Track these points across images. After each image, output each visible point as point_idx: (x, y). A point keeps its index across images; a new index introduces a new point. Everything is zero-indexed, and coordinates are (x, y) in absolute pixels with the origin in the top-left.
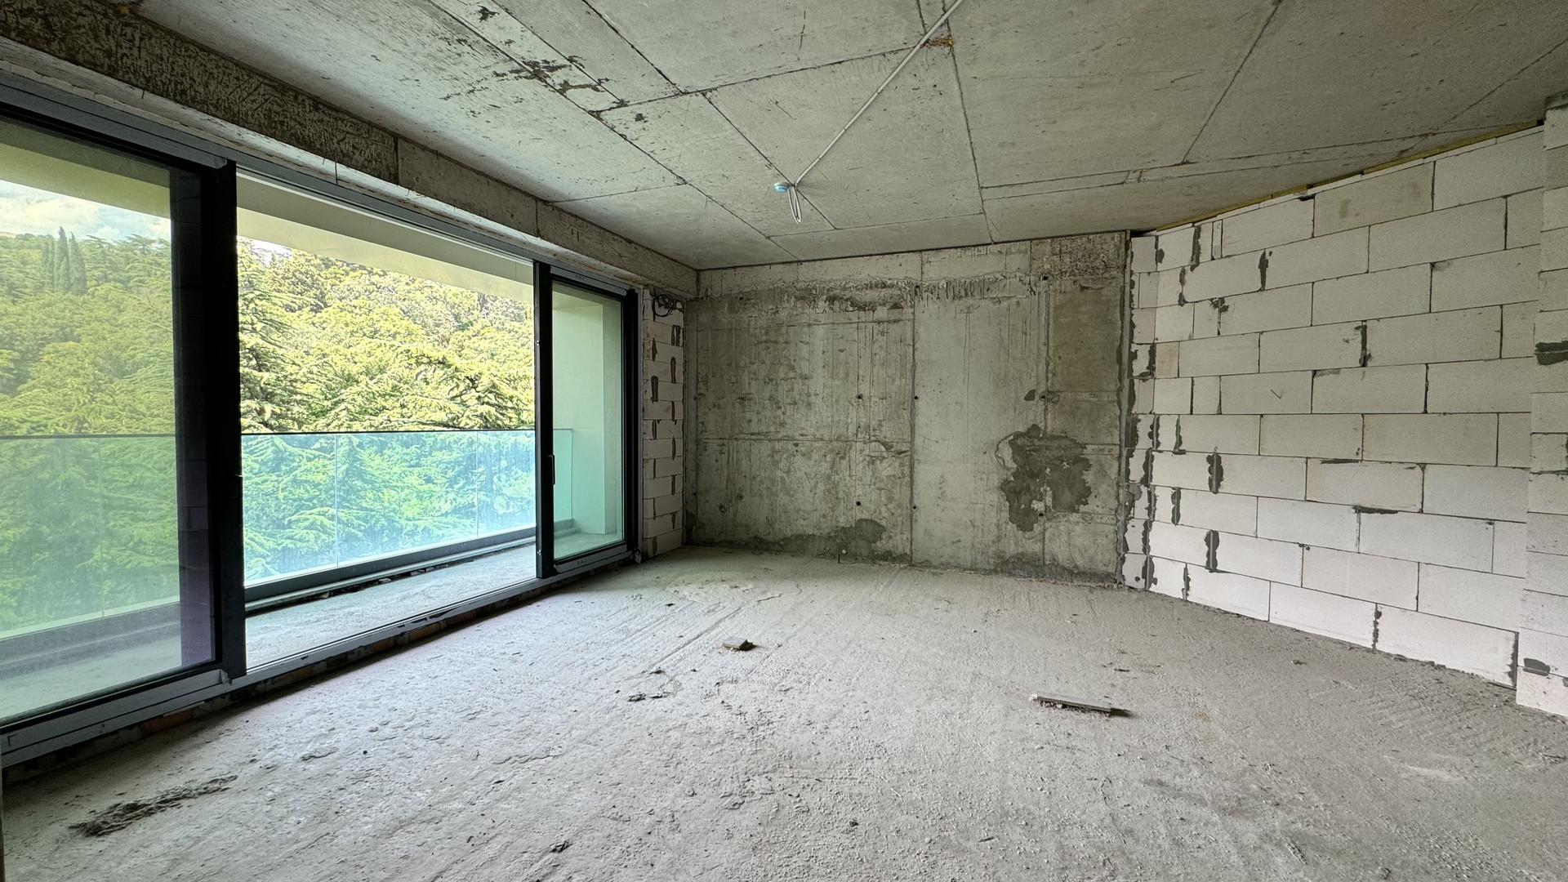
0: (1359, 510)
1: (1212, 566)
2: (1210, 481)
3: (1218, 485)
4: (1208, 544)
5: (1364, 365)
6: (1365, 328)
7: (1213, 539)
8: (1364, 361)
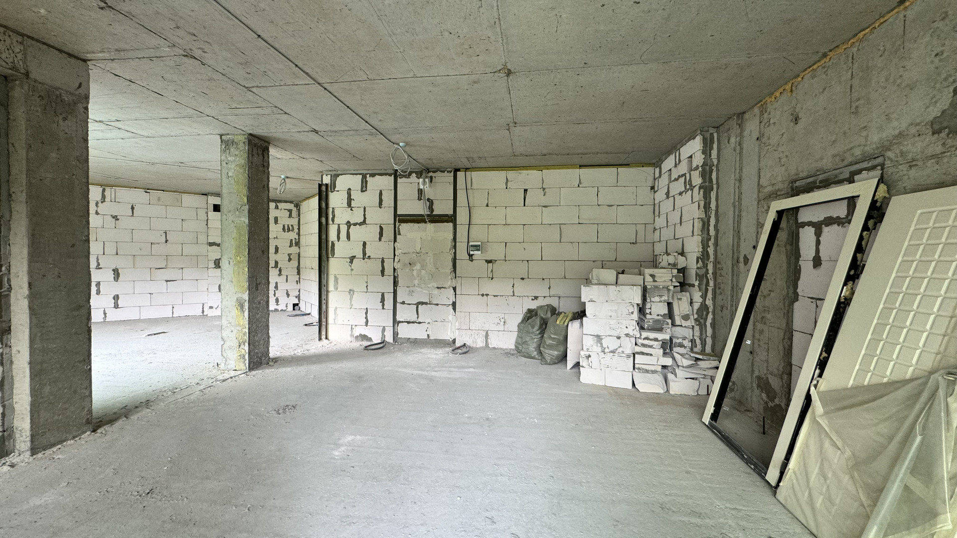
0: (167, 281)
1: (116, 306)
2: (114, 278)
3: (118, 279)
4: (114, 299)
5: (166, 242)
6: (166, 233)
7: (116, 298)
8: (166, 241)
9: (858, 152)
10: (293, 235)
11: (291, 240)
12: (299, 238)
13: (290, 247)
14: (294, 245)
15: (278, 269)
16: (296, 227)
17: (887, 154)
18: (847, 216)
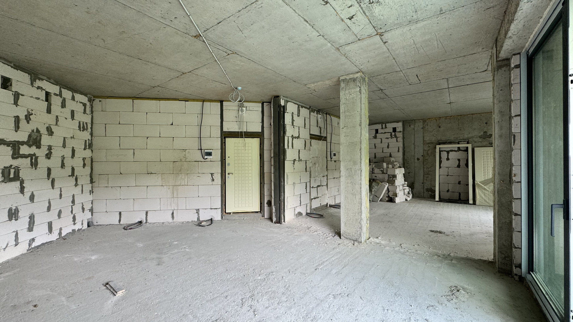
10: (86, 135)
11: (86, 141)
12: (92, 139)
13: (85, 149)
14: (88, 147)
15: (74, 177)
16: (89, 126)
17: (469, 140)
18: (458, 150)
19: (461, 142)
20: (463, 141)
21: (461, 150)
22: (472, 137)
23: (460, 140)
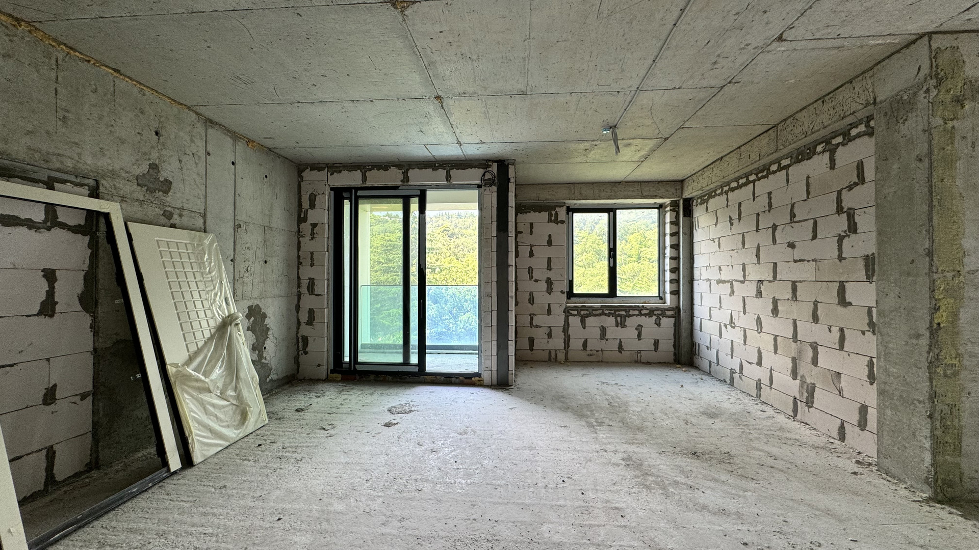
9: (69, 164)
17: (103, 182)
18: (45, 222)
19: (64, 182)
20: (73, 178)
21: (63, 226)
22: (114, 174)
23: (58, 170)
